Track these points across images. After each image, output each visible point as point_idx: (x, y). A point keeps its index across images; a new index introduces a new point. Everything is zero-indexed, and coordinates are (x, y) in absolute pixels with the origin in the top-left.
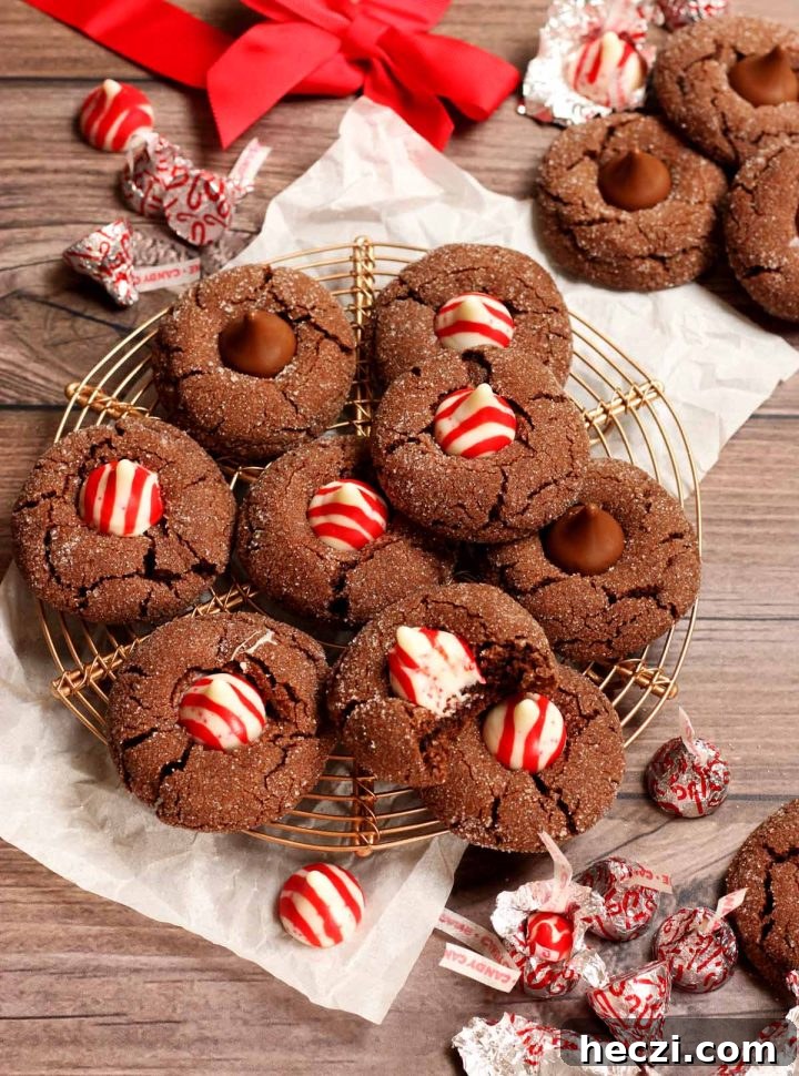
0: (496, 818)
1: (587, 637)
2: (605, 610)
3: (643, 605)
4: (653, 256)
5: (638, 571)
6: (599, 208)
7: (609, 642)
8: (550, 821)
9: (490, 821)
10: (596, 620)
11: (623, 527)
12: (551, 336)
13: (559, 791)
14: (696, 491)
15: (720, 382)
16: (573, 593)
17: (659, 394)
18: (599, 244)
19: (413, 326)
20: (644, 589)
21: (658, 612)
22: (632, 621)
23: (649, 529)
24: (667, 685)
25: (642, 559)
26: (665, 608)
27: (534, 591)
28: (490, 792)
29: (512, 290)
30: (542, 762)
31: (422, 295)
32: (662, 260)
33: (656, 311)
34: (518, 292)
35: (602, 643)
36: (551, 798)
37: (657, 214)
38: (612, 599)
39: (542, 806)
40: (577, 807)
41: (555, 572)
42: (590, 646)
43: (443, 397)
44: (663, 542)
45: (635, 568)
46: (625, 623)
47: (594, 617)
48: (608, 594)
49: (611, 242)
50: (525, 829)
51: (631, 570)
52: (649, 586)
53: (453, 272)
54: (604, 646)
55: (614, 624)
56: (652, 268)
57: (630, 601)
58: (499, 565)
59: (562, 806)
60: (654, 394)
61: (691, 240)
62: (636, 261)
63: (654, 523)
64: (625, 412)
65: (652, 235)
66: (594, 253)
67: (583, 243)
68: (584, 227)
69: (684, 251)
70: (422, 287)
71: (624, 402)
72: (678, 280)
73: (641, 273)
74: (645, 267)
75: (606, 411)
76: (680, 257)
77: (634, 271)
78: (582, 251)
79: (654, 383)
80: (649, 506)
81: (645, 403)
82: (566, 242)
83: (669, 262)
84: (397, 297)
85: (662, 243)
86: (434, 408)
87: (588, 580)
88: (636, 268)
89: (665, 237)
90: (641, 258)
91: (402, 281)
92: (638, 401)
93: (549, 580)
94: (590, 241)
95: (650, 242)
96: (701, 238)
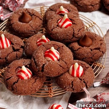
0: (72, 85)
1: (88, 57)
2: (90, 52)
3: (97, 51)
4: (91, 5)
7: (92, 58)
8: (82, 85)
9: (72, 86)
10: (89, 54)
11: (92, 40)
13: (83, 79)
14: (103, 37)
15: (105, 23)
16: (85, 49)
17: (95, 24)
18: (82, 4)
19: (52, 14)
20: (97, 48)
22: (96, 53)
24: (102, 66)
25: (96, 44)
26: (101, 52)
27: (77, 50)
30: (80, 75)
32: (93, 6)
34: (69, 8)
35: (90, 58)
38: (92, 50)
39: (81, 82)
40: (87, 82)
41: (81, 47)
43: (58, 21)
44: (99, 41)
46: (94, 54)
49: (84, 3)
50: (78, 86)
51: (94, 45)
53: (58, 6)
55: (92, 54)
57: (95, 50)
58: (71, 47)
59: (84, 82)
60: (94, 24)
61: (97, 2)
62: (88, 6)
63: (97, 38)
64: (90, 27)
65: (91, 2)
66: (81, 5)
67: (79, 4)
68: (79, 2)
69: (96, 4)
70: (53, 9)
71: (89, 25)
72: (96, 9)
73: (89, 8)
74: (90, 7)
75: (86, 27)
76: (96, 5)
77: (88, 8)
78: (79, 6)
79: (94, 22)
80: (96, 36)
81: (93, 25)
82: (76, 5)
83: (94, 6)
84: (49, 11)
85: (92, 3)
86: (57, 22)
87: (87, 47)
88: (88, 7)
89: (93, 2)
90: (89, 5)
91: (49, 8)
92: (92, 25)
93: (80, 48)
94: (80, 3)
95: (90, 3)
96: (99, 2)
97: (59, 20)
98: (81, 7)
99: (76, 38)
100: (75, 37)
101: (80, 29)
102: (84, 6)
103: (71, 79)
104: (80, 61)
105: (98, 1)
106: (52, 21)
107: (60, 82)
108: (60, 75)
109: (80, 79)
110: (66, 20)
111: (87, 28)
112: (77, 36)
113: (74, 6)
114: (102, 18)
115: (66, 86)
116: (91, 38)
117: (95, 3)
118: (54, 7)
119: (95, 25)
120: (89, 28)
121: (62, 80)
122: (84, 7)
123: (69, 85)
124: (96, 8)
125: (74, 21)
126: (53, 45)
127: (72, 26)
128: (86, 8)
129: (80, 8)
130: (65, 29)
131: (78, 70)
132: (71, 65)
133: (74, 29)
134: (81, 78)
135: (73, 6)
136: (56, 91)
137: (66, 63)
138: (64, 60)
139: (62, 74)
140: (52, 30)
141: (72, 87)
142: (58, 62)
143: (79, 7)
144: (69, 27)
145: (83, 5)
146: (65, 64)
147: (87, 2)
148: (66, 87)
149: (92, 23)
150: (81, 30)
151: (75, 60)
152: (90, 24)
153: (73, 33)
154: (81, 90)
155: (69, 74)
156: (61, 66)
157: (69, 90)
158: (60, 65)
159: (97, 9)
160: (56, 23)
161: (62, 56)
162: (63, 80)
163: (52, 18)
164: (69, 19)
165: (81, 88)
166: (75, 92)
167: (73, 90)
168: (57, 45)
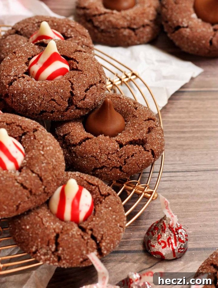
0: (57, 244)
1: (109, 165)
2: (118, 151)
3: (137, 148)
4: (129, 28)
5: (133, 133)
6: (103, 10)
7: (120, 168)
8: (87, 246)
9: (54, 247)
10: (113, 155)
11: (124, 118)
12: (84, 46)
13: (91, 230)
14: (158, 114)
15: (165, 78)
16: (101, 142)
17: (137, 77)
18: (104, 23)
19: (17, 43)
20: (137, 140)
21: (145, 152)
22: (132, 156)
23: (137, 116)
24: (151, 193)
25: (135, 128)
26: (148, 151)
27: (80, 144)
28: (53, 231)
29: (64, 29)
30: (82, 216)
31: (22, 32)
32: (133, 30)
33: (132, 53)
34: (67, 29)
35: (117, 168)
36: (87, 233)
37: (130, 12)
38: (121, 146)
39: (83, 237)
40: (102, 239)
41: (90, 135)
42: (111, 170)
44: (145, 121)
45: (132, 132)
46: (128, 157)
47: (112, 154)
48: (119, 143)
49: (110, 21)
50: (73, 250)
51: (129, 133)
52: (139, 139)
53: (37, 23)
54: (118, 170)
55: (123, 158)
56: (129, 33)
57: (130, 146)
58: (62, 135)
59: (93, 238)
60: (134, 77)
61: (146, 21)
62: (122, 30)
63: (140, 114)
64: (121, 84)
65: (128, 18)
66: (103, 27)
67: (96, 23)
68: (97, 17)
69: (144, 26)
70: (22, 29)
71: (121, 80)
72: (142, 40)
73: (124, 36)
74: (126, 32)
75: (112, 83)
76: (142, 29)
77: (121, 35)
78: (97, 27)
79: (134, 72)
80: (136, 108)
81: (130, 80)
82: (89, 25)
83: (137, 31)
84: (10, 34)
85: (133, 21)
86: (27, 64)
87: (108, 137)
88: (122, 33)
89: (135, 19)
90: (124, 28)
91: (13, 28)
92: (127, 79)
93: (88, 138)
94: (100, 22)
95: (128, 21)
96: (151, 21)
97: (33, 57)
98: (102, 31)
99: (77, 108)
100: (76, 106)
101: (92, 85)
102: (109, 30)
103: (54, 226)
104: (85, 176)
105: (147, 18)
106: (12, 59)
107: (20, 235)
108: (23, 215)
109: (80, 227)
110: (53, 58)
111: (115, 85)
112: (80, 104)
113: (81, 27)
114: (156, 64)
115: (37, 246)
116: (121, 112)
117: (141, 24)
118: (26, 24)
119: (138, 79)
120: (120, 87)
121: (26, 230)
122: (110, 32)
123: (48, 245)
124: (143, 37)
125: (75, 61)
126: (7, 124)
127: (67, 75)
128: (114, 33)
129: (99, 35)
130: (49, 83)
131: (76, 201)
132: (58, 186)
133: (72, 84)
134: (84, 225)
135: (78, 24)
136: (10, 261)
137: (41, 180)
138: (37, 169)
139: (29, 212)
140: (10, 84)
141: (57, 250)
142: (18, 173)
143: (96, 31)
144: (59, 77)
145: (108, 28)
146: (38, 181)
147: (117, 19)
148: (37, 250)
149: (129, 74)
150: (94, 86)
151: (69, 173)
152: (123, 77)
153: (69, 95)
154: (82, 262)
155: (51, 212)
156: (25, 188)
157: (46, 260)
158: (22, 185)
159: (145, 39)
160: (24, 65)
161: (31, 158)
162: (30, 228)
163: (15, 53)
164: (63, 56)
165: (82, 255)
166: (65, 265)
167: (59, 259)
168: (18, 126)
